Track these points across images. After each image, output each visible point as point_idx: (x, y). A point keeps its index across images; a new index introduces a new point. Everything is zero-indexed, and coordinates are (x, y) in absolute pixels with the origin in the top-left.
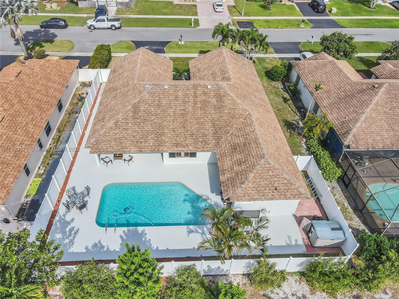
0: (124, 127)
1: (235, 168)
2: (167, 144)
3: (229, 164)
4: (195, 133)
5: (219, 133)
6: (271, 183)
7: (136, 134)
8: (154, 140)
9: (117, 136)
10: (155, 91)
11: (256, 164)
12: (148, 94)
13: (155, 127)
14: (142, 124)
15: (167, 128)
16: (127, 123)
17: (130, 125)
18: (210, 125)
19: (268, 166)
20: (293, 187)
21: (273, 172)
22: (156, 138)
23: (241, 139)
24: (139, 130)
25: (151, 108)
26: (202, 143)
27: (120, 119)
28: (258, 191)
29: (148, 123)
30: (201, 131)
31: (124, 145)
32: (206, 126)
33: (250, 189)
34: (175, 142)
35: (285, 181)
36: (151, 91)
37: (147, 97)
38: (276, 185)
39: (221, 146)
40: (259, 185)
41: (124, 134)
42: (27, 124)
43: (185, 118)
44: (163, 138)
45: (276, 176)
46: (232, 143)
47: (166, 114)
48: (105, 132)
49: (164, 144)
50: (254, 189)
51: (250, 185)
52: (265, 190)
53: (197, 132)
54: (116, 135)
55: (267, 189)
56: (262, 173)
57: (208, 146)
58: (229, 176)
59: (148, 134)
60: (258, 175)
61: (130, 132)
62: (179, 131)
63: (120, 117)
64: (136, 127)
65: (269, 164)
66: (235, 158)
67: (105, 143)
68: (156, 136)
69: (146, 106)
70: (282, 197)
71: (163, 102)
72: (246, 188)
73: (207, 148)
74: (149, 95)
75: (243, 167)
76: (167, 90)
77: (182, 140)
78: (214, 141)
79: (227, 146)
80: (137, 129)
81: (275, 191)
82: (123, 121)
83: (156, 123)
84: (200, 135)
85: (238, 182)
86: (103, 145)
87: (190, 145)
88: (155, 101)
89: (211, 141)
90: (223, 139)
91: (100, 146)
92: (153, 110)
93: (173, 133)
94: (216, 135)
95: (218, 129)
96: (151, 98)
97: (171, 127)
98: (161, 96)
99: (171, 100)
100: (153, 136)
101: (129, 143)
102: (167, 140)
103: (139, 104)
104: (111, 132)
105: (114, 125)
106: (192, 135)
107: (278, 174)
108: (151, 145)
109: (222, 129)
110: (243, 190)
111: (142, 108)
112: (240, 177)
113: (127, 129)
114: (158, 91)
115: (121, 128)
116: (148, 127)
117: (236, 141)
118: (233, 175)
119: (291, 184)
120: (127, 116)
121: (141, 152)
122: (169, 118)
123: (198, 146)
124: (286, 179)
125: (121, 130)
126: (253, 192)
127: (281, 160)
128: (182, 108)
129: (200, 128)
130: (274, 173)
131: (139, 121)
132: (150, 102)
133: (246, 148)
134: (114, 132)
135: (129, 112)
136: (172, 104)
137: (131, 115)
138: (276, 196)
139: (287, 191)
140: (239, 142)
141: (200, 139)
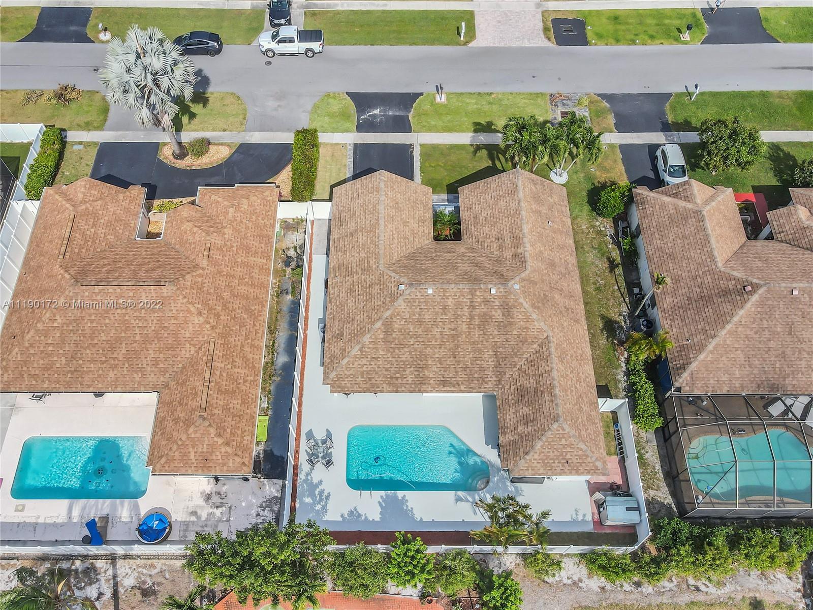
0: (374, 356)
1: (520, 428)
2: (432, 382)
3: (512, 420)
4: (470, 365)
5: (503, 366)
6: (562, 455)
7: (389, 366)
8: (413, 376)
9: (364, 369)
10: (415, 297)
11: (547, 428)
12: (405, 302)
13: (414, 357)
14: (397, 351)
15: (431, 358)
16: (377, 349)
17: (381, 352)
18: (491, 353)
19: (561, 432)
20: (589, 459)
21: (566, 441)
22: (416, 373)
23: (532, 381)
24: (394, 360)
25: (409, 326)
26: (478, 380)
27: (367, 343)
28: (545, 464)
29: (406, 349)
30: (478, 362)
31: (373, 381)
32: (486, 356)
33: (535, 462)
34: (442, 379)
35: (580, 453)
36: (408, 297)
37: (403, 307)
38: (568, 456)
39: (503, 387)
40: (547, 457)
41: (373, 366)
42: (242, 346)
43: (456, 342)
44: (426, 372)
45: (571, 445)
46: (519, 384)
47: (429, 336)
48: (347, 363)
49: (427, 382)
50: (541, 461)
51: (536, 456)
52: (554, 463)
53: (472, 364)
54: (362, 367)
55: (557, 461)
56: (552, 441)
57: (486, 386)
58: (511, 438)
59: (406, 366)
60: (547, 444)
61: (381, 363)
62: (448, 362)
63: (366, 339)
64: (389, 355)
65: (564, 430)
66: (521, 411)
67: (349, 379)
68: (416, 369)
69: (402, 323)
70: (574, 472)
71: (426, 316)
72: (530, 460)
73: (485, 388)
74: (406, 304)
75: (530, 428)
76: (431, 297)
77: (451, 375)
78: (495, 379)
79: (512, 388)
80: (390, 359)
81: (566, 465)
82: (371, 346)
83: (416, 350)
84: (476, 369)
85: (522, 450)
86: (346, 382)
87: (462, 384)
88: (414, 315)
89: (491, 377)
90: (508, 376)
91: (343, 383)
92: (412, 330)
93: (439, 365)
94: (498, 369)
95: (501, 360)
96: (408, 310)
97: (437, 356)
98: (422, 307)
99: (437, 313)
100: (412, 369)
101: (380, 379)
102: (431, 376)
103: (392, 318)
104: (356, 363)
105: (359, 352)
106: (465, 369)
107: (574, 443)
108: (410, 382)
109: (507, 360)
110: (526, 463)
111: (396, 326)
112: (524, 443)
113: (376, 359)
114: (419, 297)
115: (369, 357)
116: (405, 356)
117: (525, 382)
118: (517, 437)
119: (587, 456)
120: (376, 338)
121: (397, 392)
122: (433, 343)
123: (472, 385)
124: (581, 450)
125: (369, 359)
126: (539, 465)
127: (580, 420)
128: (453, 326)
129: (477, 359)
130: (568, 443)
131: (393, 346)
132: (408, 316)
133: (537, 398)
134: (360, 362)
135: (379, 332)
136: (439, 320)
137: (382, 336)
138: (566, 471)
139: (581, 466)
140: (529, 386)
141: (476, 376)
